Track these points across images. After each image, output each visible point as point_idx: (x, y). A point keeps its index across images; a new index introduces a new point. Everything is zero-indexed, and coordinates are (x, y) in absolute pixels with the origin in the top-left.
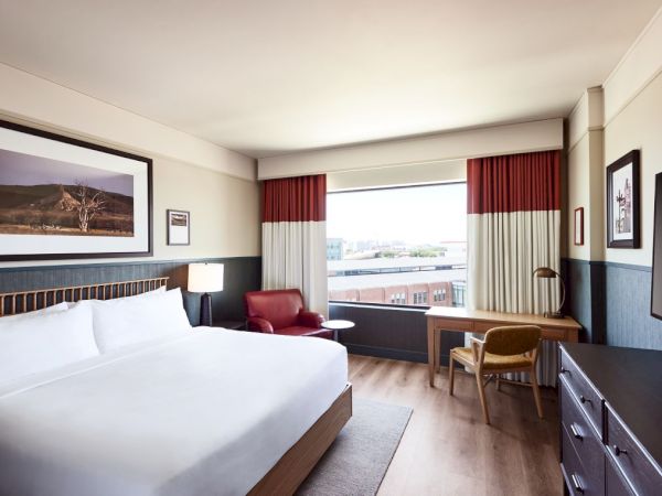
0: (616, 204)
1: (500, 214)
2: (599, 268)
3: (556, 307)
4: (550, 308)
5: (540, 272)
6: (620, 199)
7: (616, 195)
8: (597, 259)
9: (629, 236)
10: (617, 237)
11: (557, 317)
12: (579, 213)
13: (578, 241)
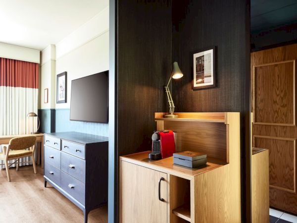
0: (59, 88)
1: (11, 87)
2: (53, 112)
3: (36, 130)
4: (33, 130)
5: (30, 114)
6: (61, 87)
7: (59, 85)
8: (53, 108)
9: (64, 99)
10: (60, 99)
11: (36, 133)
12: (46, 90)
13: (46, 101)
